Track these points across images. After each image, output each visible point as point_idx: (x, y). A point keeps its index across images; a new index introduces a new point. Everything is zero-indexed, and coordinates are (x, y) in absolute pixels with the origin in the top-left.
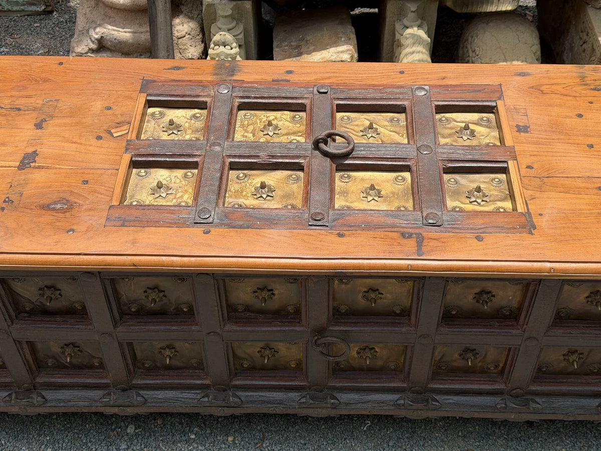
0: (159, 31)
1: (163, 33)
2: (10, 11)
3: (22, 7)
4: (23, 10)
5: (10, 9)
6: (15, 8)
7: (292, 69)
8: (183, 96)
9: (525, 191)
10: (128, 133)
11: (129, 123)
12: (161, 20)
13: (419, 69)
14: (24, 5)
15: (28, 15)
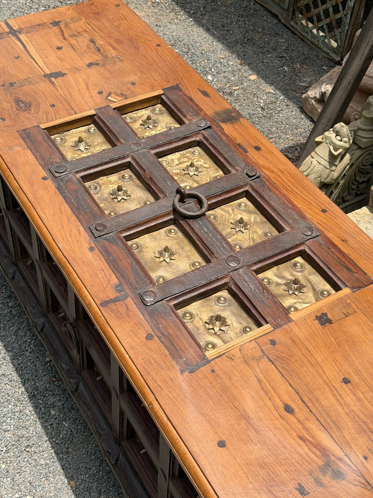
0: (332, 103)
1: (334, 106)
2: (321, 49)
3: (328, 51)
4: (328, 54)
5: (322, 47)
6: (324, 49)
7: (262, 148)
8: (179, 110)
9: (238, 349)
10: (115, 102)
11: (126, 99)
12: (338, 95)
13: (340, 220)
14: (330, 50)
15: (329, 59)
